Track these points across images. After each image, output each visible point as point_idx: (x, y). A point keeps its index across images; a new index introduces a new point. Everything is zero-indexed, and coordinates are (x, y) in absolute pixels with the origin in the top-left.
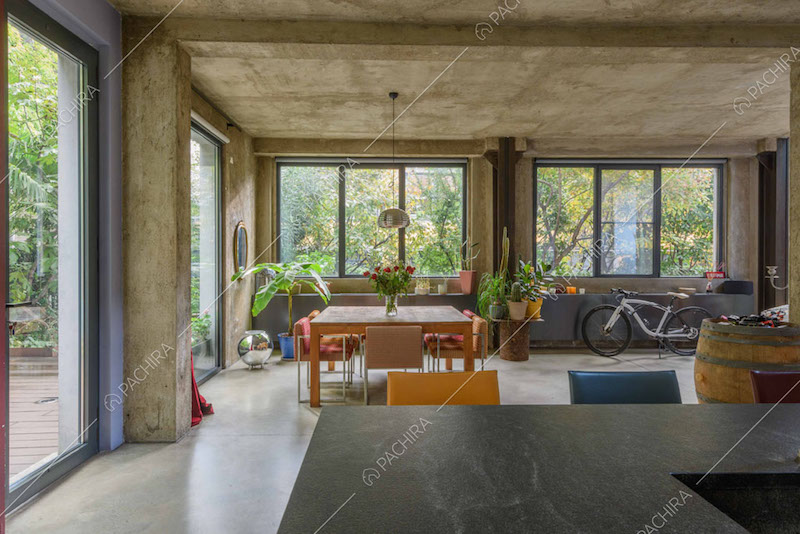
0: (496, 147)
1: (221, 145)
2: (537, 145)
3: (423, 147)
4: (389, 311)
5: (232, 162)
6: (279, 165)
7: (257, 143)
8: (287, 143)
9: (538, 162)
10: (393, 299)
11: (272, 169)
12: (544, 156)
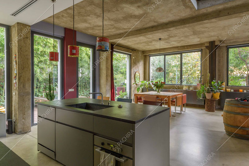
0: (208, 45)
1: (130, 55)
2: (225, 42)
3: (186, 48)
4: (158, 92)
5: (134, 58)
6: (150, 56)
7: (143, 52)
8: (150, 51)
9: (228, 47)
10: (159, 90)
11: (148, 58)
12: (229, 45)
